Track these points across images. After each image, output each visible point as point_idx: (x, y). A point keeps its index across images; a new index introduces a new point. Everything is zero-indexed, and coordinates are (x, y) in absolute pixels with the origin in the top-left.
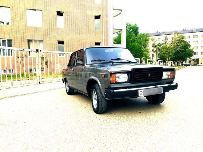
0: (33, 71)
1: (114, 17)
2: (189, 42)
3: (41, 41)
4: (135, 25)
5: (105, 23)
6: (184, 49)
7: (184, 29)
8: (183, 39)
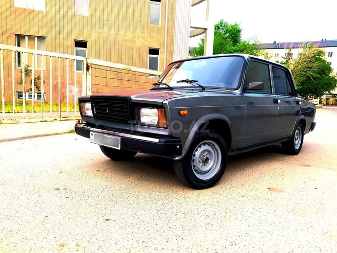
0: (24, 96)
1: (193, 6)
2: (331, 63)
3: (42, 38)
4: (236, 25)
5: (170, 11)
6: (320, 74)
7: (323, 39)
8: (319, 55)
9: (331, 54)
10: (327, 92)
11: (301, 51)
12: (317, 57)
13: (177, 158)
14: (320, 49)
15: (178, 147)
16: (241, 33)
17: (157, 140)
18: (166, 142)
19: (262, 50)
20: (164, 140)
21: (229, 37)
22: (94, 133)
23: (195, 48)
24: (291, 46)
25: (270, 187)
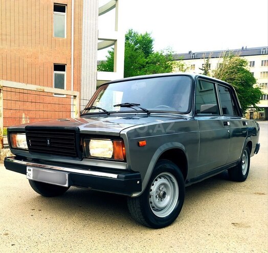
1: (100, 15)
2: (253, 73)
4: (147, 34)
6: (243, 85)
7: (243, 47)
8: (242, 65)
9: (253, 64)
10: (252, 106)
11: (221, 60)
12: (239, 68)
13: (135, 195)
14: (242, 58)
15: (138, 182)
16: (153, 43)
17: (115, 176)
18: (126, 178)
19: (178, 61)
20: (124, 176)
21: (140, 48)
22: (31, 169)
23: (102, 62)
24: (210, 56)
25: (234, 222)
